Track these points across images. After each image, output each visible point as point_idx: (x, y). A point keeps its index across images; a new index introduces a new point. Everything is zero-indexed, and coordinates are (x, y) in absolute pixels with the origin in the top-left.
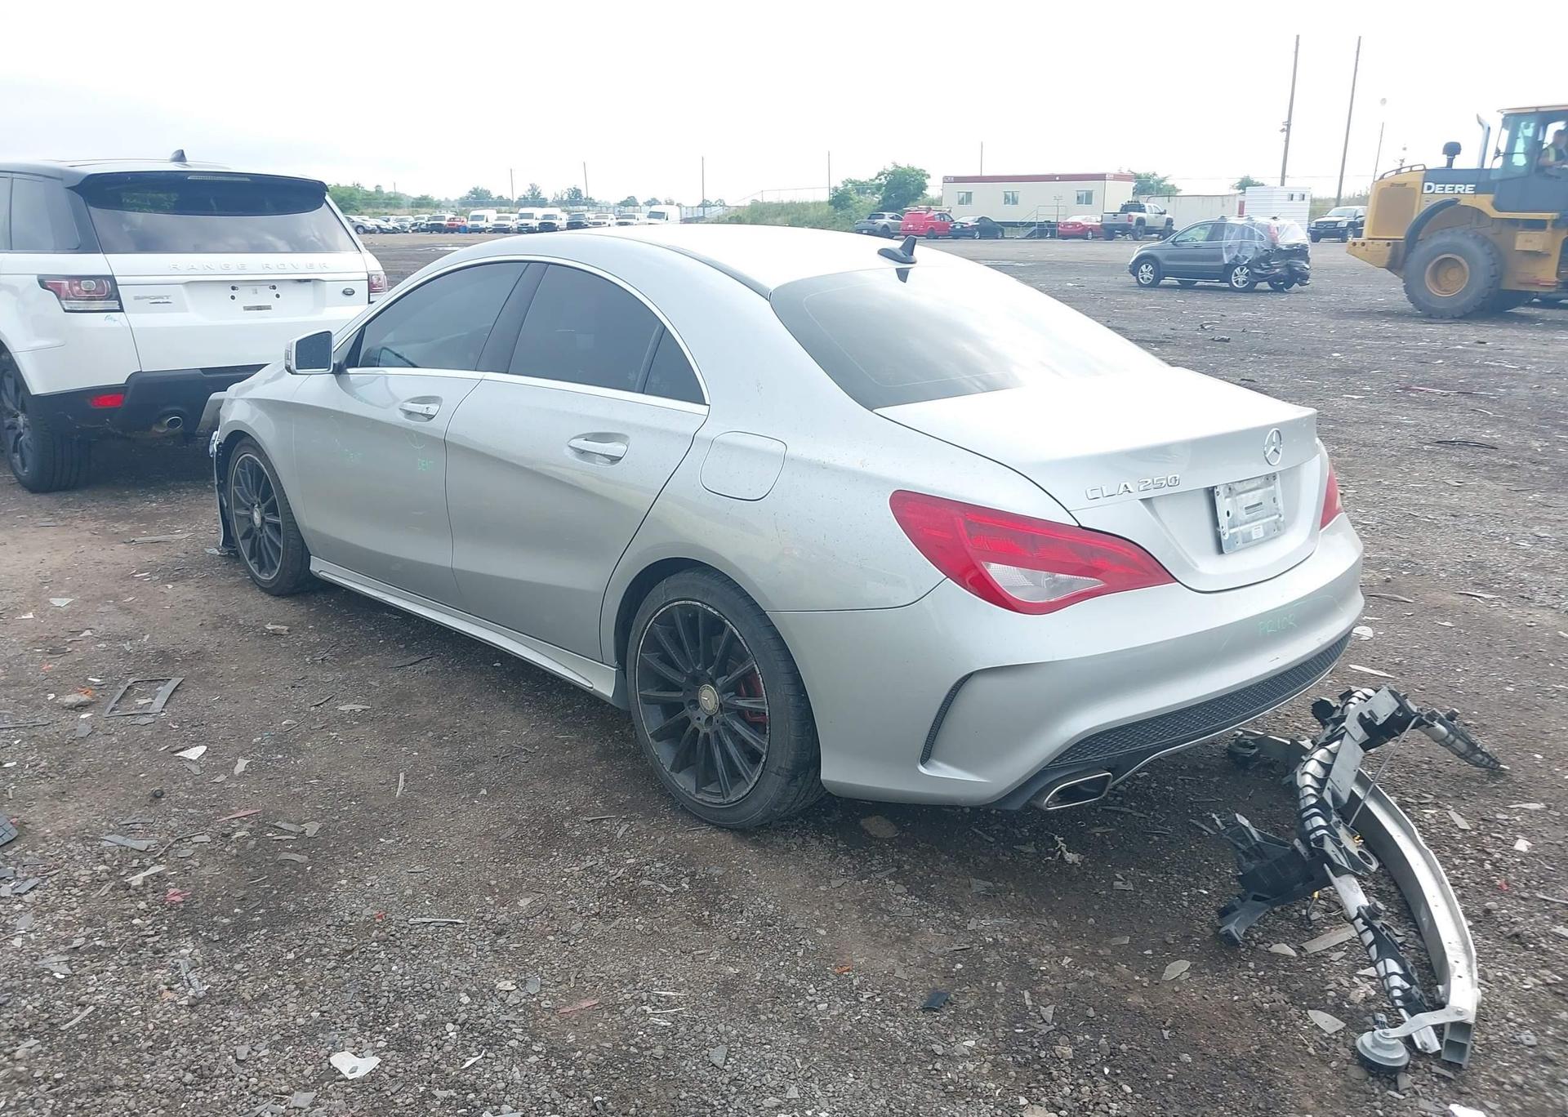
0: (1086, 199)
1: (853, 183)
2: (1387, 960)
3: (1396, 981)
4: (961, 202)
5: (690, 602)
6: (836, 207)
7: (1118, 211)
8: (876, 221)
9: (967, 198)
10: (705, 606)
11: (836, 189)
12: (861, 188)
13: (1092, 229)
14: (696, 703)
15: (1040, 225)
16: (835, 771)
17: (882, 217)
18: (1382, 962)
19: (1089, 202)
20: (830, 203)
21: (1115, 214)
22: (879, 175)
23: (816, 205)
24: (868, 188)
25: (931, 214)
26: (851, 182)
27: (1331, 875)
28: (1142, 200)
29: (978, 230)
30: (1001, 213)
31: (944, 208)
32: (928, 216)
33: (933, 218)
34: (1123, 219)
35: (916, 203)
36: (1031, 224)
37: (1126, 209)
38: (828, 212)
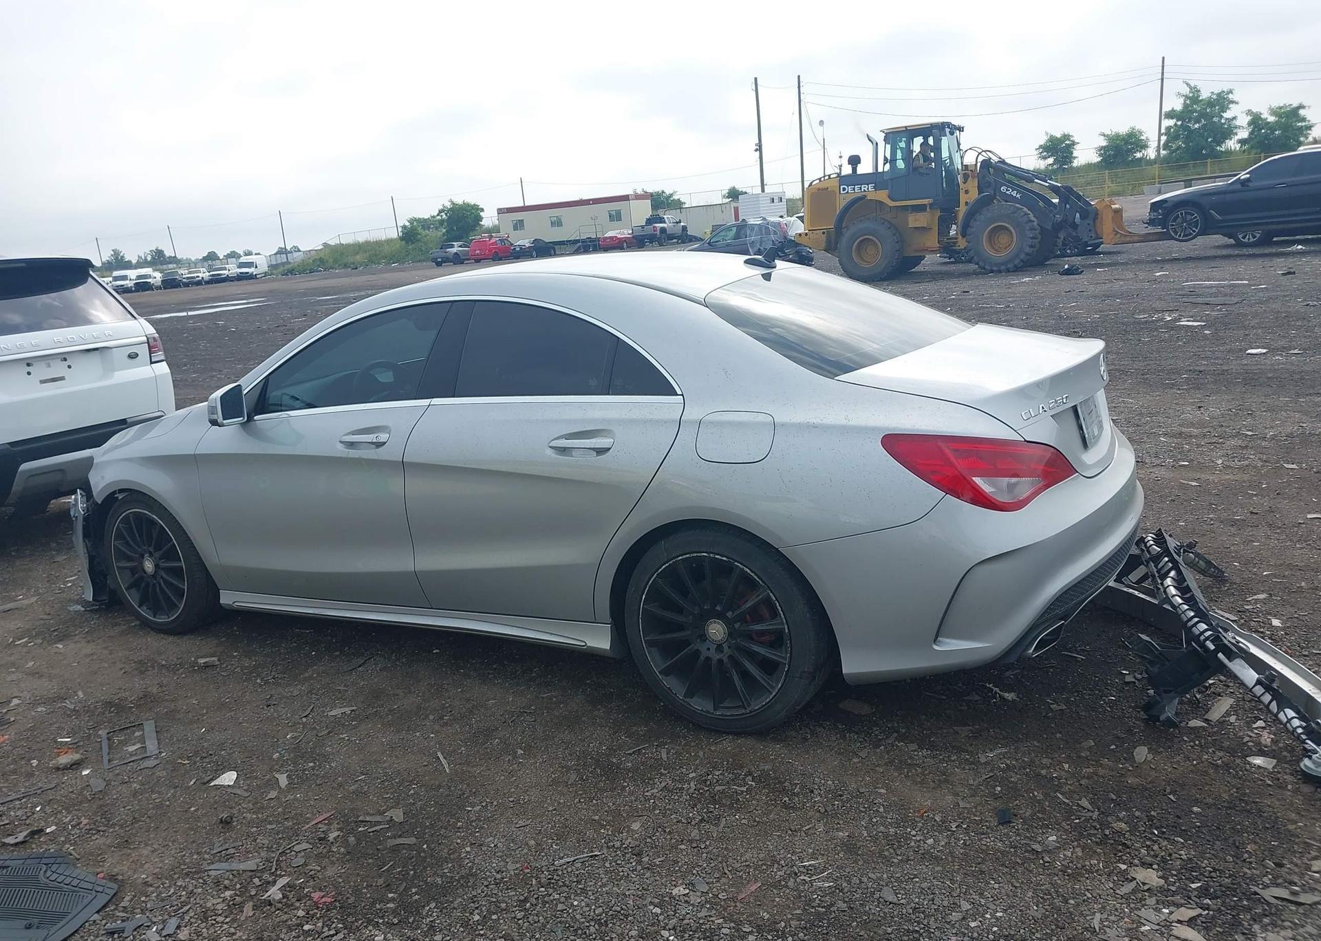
0: (616, 217)
1: (418, 220)
4: (515, 227)
6: (407, 242)
7: (644, 224)
8: (448, 250)
9: (520, 225)
11: (405, 227)
12: (425, 224)
13: (626, 239)
15: (585, 240)
17: (453, 246)
19: (619, 219)
20: (402, 238)
21: (643, 227)
22: (440, 212)
23: (390, 241)
24: (430, 224)
25: (493, 240)
26: (415, 220)
28: (660, 214)
29: (534, 249)
30: (551, 235)
31: (502, 235)
33: (495, 243)
34: (649, 229)
35: (477, 232)
36: (578, 241)
37: (649, 222)
38: (401, 246)
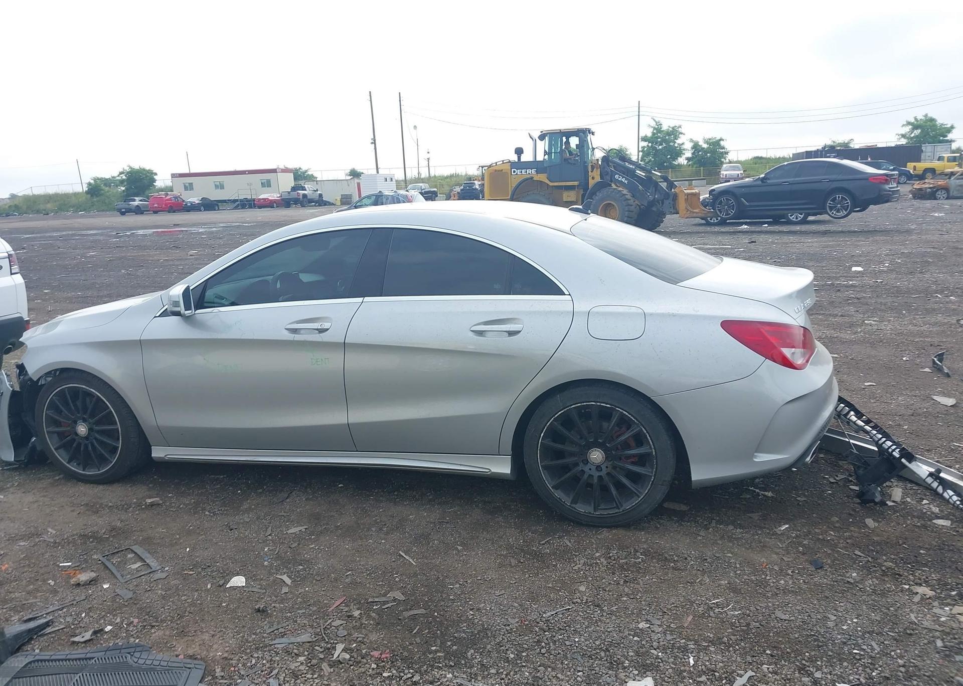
0: (267, 184)
1: (101, 179)
2: (948, 491)
3: (955, 498)
4: (186, 188)
5: (585, 404)
6: (92, 196)
7: (290, 191)
8: (131, 203)
9: (189, 187)
10: (598, 404)
11: (89, 184)
12: (107, 182)
13: (275, 201)
14: (586, 462)
15: (241, 200)
16: (699, 474)
17: (134, 200)
18: (946, 493)
19: (269, 186)
20: (87, 193)
21: (289, 193)
22: (121, 173)
23: (76, 194)
24: (112, 183)
25: (168, 197)
26: (98, 179)
27: (907, 463)
28: (302, 183)
29: (202, 205)
30: (215, 195)
31: (175, 193)
32: (167, 198)
33: (170, 199)
34: (294, 195)
35: (151, 191)
36: (237, 200)
37: (294, 189)
38: (86, 199)
